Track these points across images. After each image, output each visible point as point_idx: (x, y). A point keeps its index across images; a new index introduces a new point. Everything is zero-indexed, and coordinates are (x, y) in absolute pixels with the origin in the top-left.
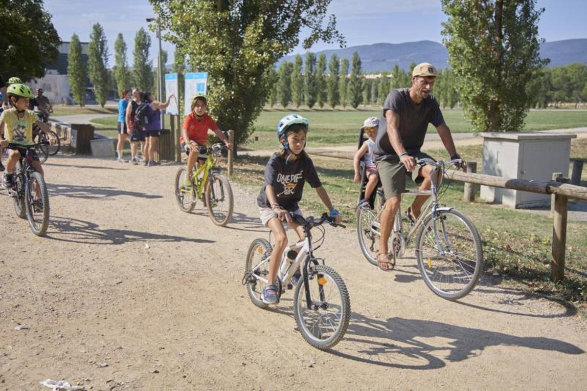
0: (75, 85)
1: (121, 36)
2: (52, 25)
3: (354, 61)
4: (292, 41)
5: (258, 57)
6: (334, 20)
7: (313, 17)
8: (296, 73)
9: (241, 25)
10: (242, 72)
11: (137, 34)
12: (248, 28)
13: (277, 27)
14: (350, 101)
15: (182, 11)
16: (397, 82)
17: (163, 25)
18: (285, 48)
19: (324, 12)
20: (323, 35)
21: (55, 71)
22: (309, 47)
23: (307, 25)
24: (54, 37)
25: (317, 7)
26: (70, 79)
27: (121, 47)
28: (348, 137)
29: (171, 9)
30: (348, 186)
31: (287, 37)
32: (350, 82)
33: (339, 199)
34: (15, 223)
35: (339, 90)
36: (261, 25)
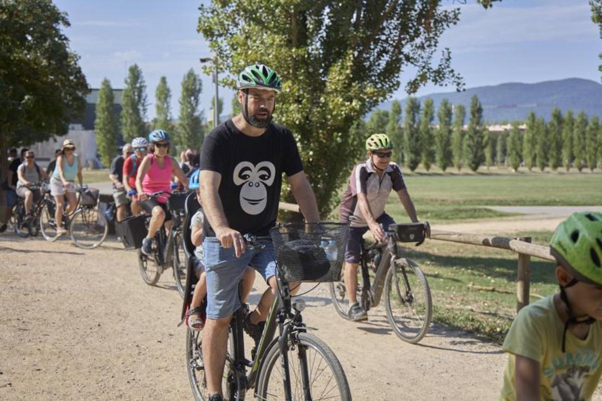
0: (104, 144)
1: (164, 80)
2: (80, 68)
3: (473, 107)
4: (391, 84)
5: (346, 106)
6: (449, 56)
7: (419, 52)
8: (393, 125)
9: (323, 65)
10: (323, 126)
11: (184, 78)
12: (332, 68)
13: (371, 66)
14: (467, 162)
15: (246, 48)
16: (534, 135)
17: (221, 66)
18: (381, 94)
19: (435, 46)
20: (433, 75)
21: (79, 126)
22: (414, 91)
23: (412, 63)
24: (82, 83)
25: (426, 38)
26: (98, 136)
27: (164, 93)
28: (466, 211)
29: (232, 46)
30: (470, 280)
31: (385, 78)
32: (467, 136)
33: (459, 299)
34: (26, 330)
35: (452, 147)
36: (349, 64)
